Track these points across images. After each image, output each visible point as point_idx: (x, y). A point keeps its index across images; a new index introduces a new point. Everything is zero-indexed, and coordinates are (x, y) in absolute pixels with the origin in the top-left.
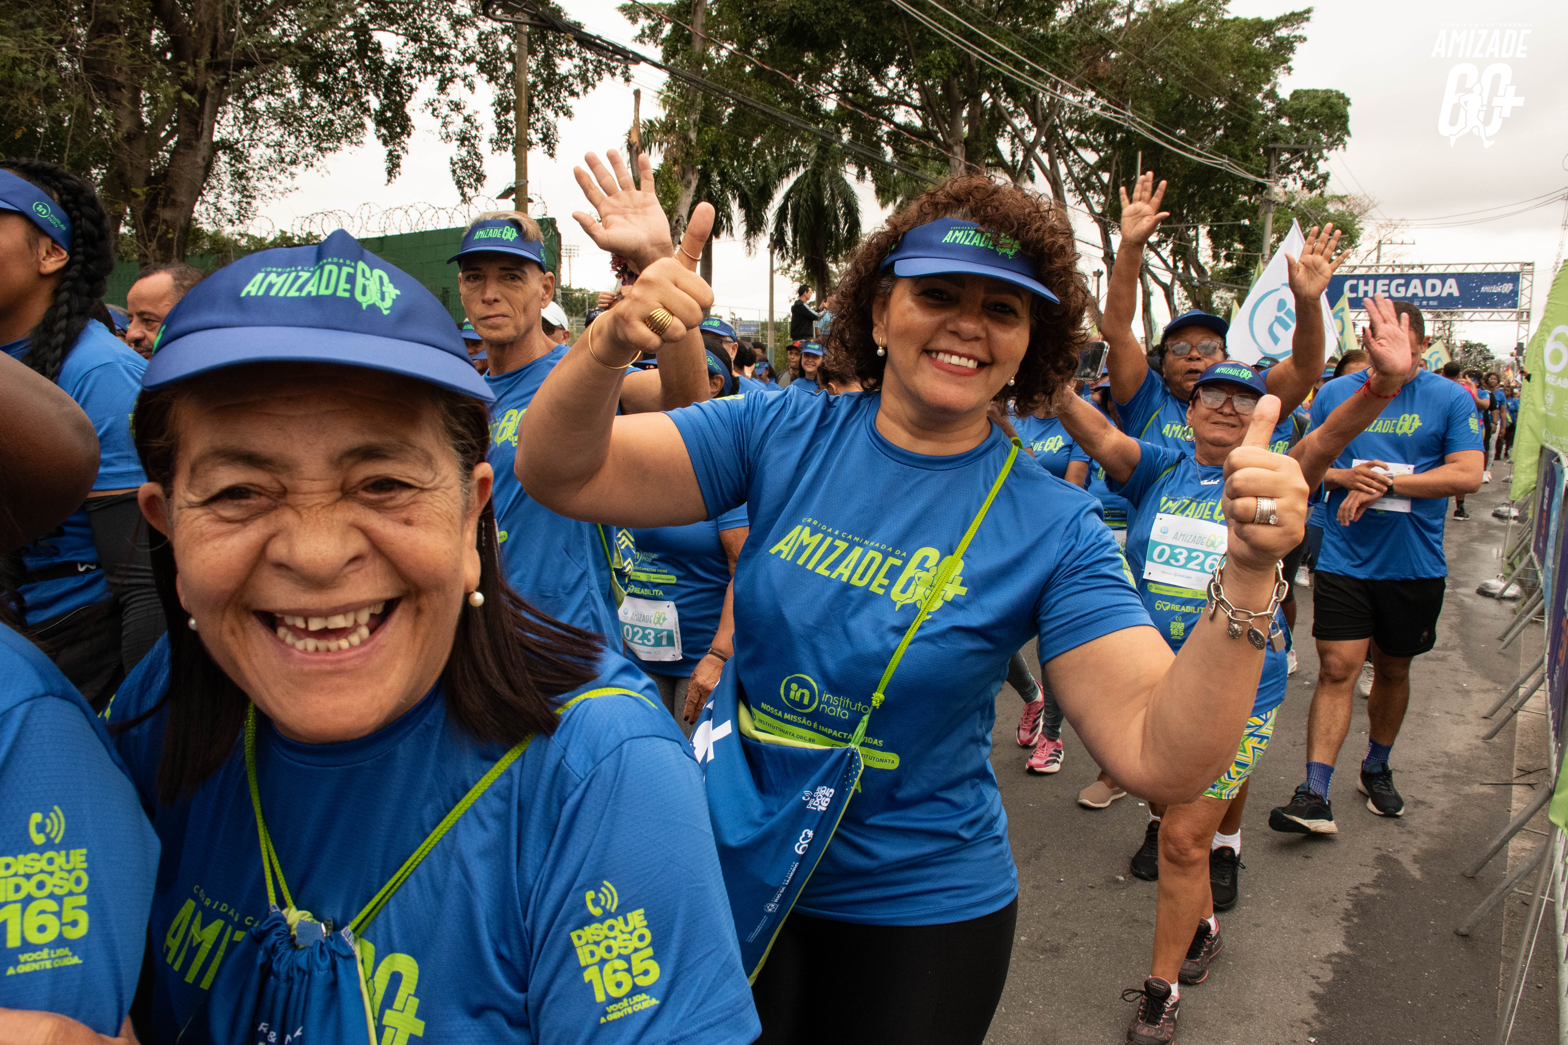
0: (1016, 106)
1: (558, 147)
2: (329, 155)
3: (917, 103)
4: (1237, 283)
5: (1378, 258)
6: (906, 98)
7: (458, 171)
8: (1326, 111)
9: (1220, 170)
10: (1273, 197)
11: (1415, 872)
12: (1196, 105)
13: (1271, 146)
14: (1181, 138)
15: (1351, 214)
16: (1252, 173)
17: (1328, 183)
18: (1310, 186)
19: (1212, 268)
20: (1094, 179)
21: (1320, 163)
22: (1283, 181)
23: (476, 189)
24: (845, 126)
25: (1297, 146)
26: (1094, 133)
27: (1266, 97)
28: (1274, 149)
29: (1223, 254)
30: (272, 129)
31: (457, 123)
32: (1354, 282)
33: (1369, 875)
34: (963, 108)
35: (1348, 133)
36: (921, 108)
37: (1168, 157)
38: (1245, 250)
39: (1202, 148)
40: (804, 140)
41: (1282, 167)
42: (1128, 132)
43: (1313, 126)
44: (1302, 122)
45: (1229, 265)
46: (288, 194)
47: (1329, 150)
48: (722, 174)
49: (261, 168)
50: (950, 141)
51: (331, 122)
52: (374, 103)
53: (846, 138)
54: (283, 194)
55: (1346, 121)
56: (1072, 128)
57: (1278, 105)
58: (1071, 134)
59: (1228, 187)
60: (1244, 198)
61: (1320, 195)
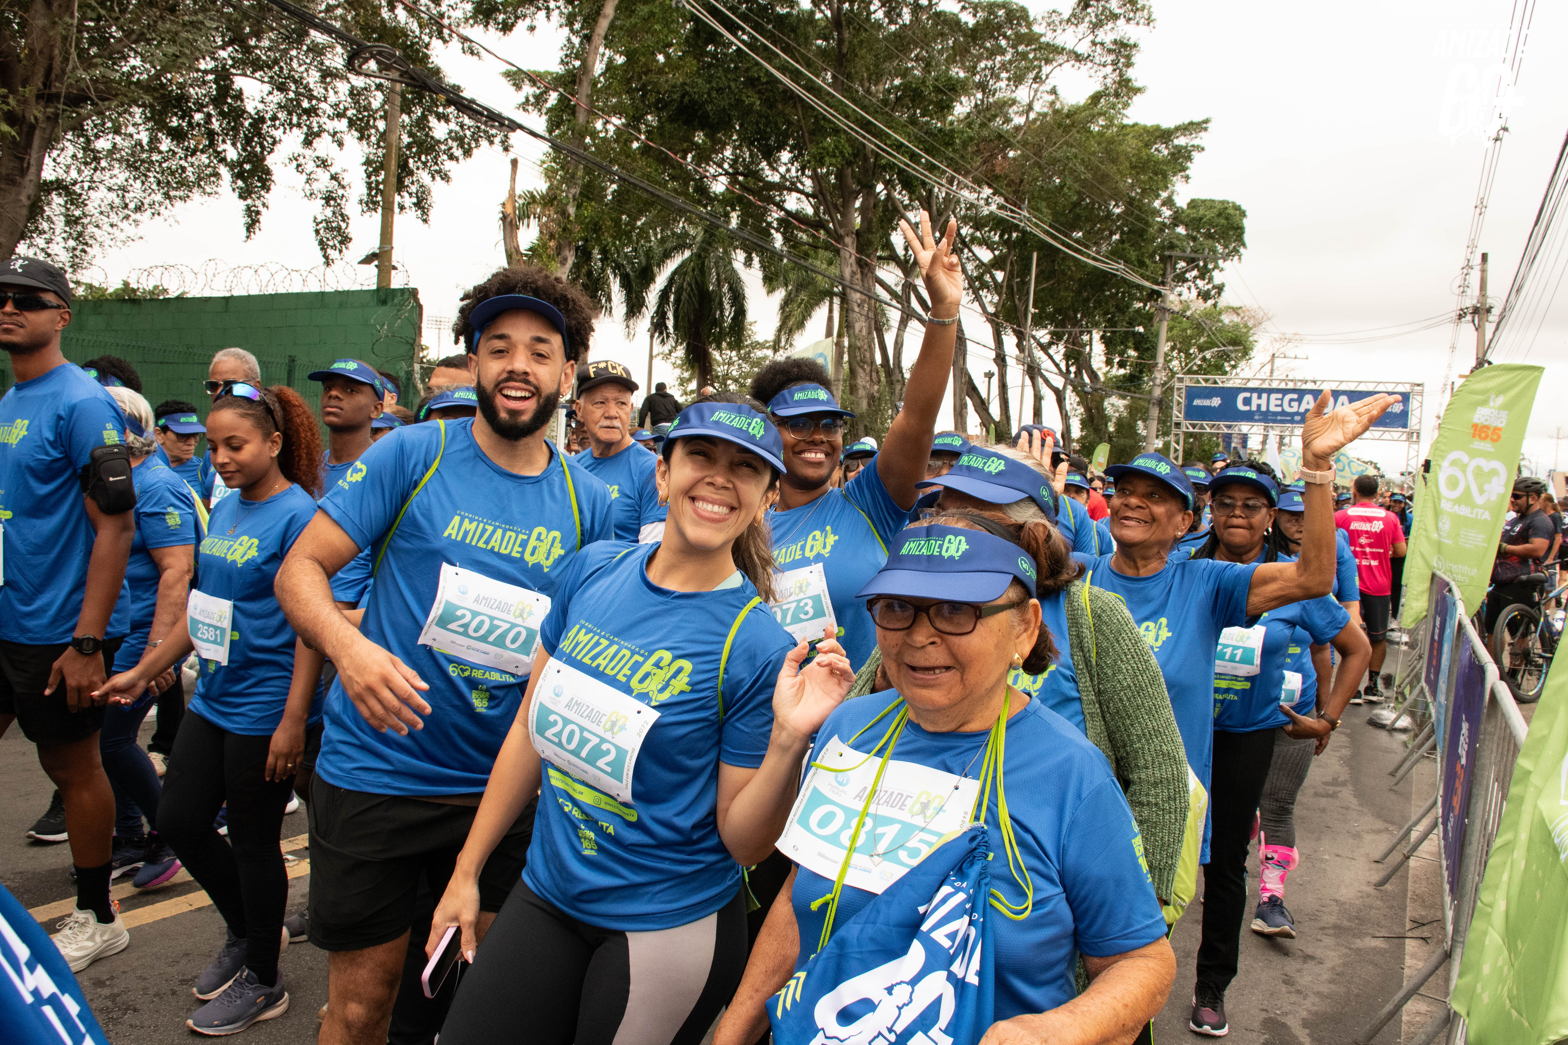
0: (911, 199)
1: (433, 214)
2: (178, 204)
3: (809, 190)
4: (1129, 391)
5: (1272, 372)
6: (799, 185)
7: (322, 232)
8: (1223, 221)
9: (1116, 275)
10: (1168, 305)
12: (1093, 208)
13: (1167, 253)
14: (1077, 241)
15: (1246, 326)
16: (1147, 280)
17: (1223, 294)
18: (1205, 296)
19: (1105, 374)
20: (987, 278)
21: (1216, 274)
22: (1178, 289)
23: (341, 251)
24: (734, 210)
25: (1193, 255)
26: (990, 231)
27: (1164, 204)
28: (1170, 257)
29: (1117, 360)
30: (116, 171)
31: (323, 182)
32: (1247, 395)
34: (856, 198)
35: (1244, 245)
36: (813, 196)
37: (1063, 259)
38: (1139, 357)
39: (1098, 253)
40: (690, 221)
41: (1178, 275)
42: (1024, 232)
43: (1209, 236)
44: (1199, 232)
45: (1122, 371)
46: (131, 242)
47: (1225, 261)
48: (604, 251)
49: (101, 213)
50: (841, 232)
51: (184, 169)
52: (232, 154)
53: (734, 222)
54: (124, 242)
55: (1243, 233)
56: (966, 224)
57: (1175, 212)
58: (965, 231)
59: (1123, 293)
60: (1138, 305)
61: (1215, 305)
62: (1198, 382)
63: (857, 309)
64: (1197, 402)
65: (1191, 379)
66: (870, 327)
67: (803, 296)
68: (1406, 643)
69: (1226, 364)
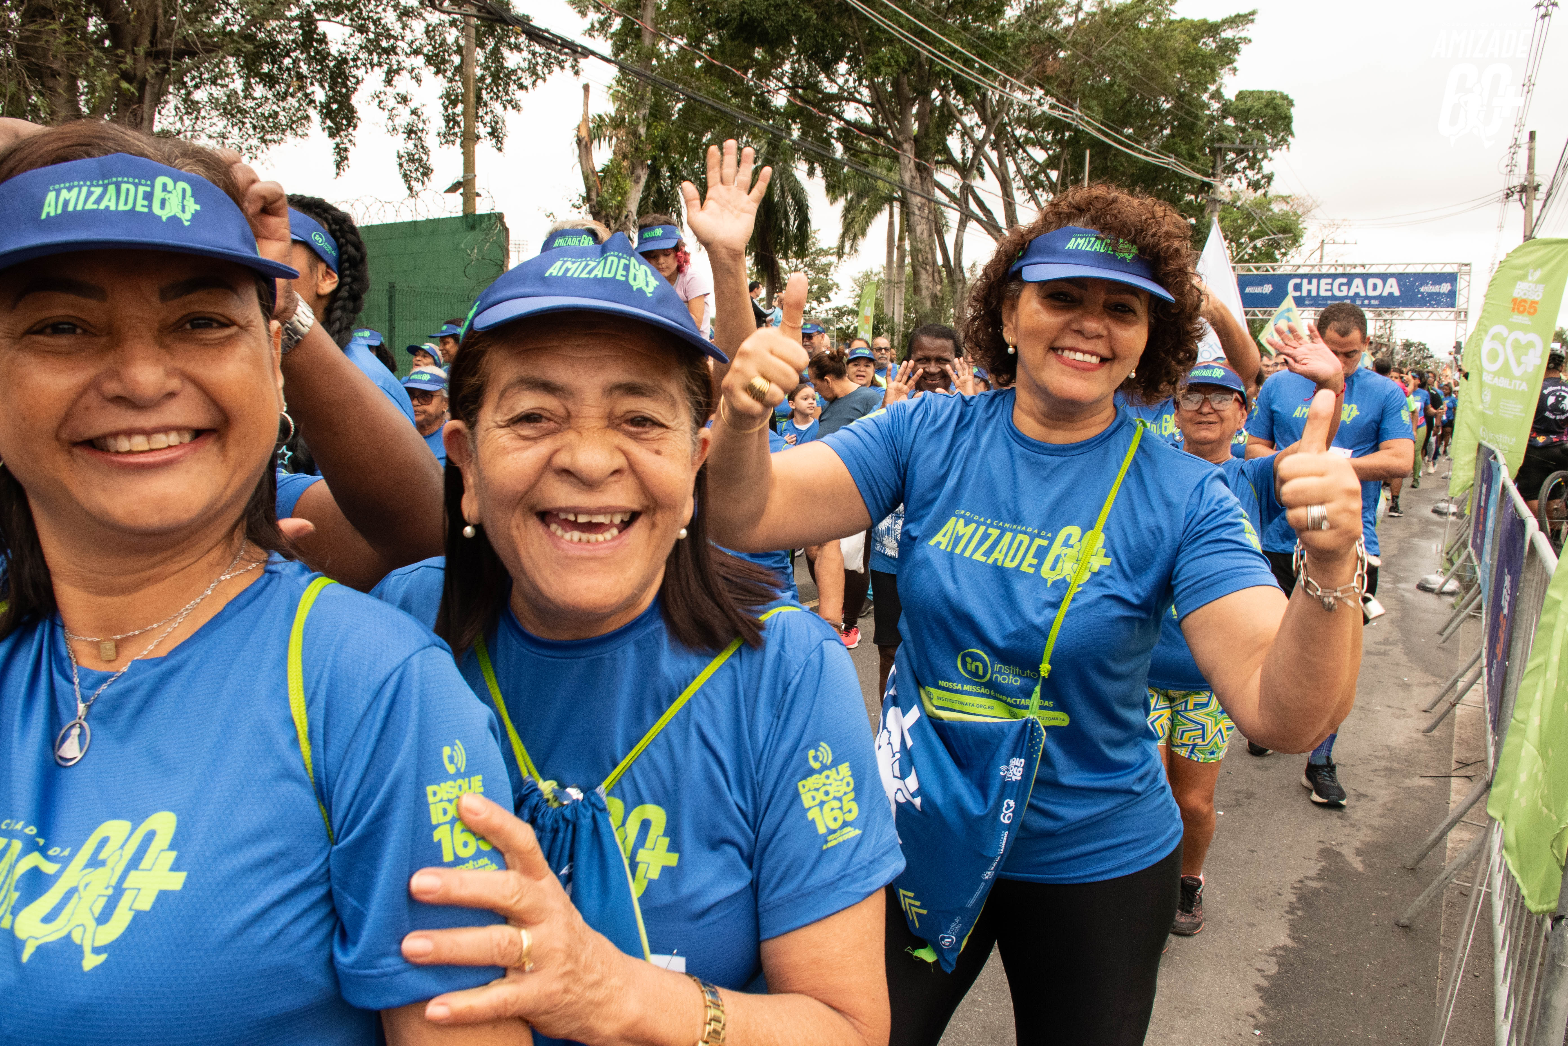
0: (966, 104)
1: (506, 141)
2: (274, 147)
3: (867, 100)
5: (1321, 258)
6: (856, 95)
7: (405, 164)
8: (1271, 112)
9: (1167, 169)
10: (1218, 197)
11: (1357, 864)
12: (1143, 105)
13: (1216, 145)
14: (1128, 137)
15: (1295, 214)
16: (1198, 173)
17: (1272, 183)
18: (1255, 186)
20: (1042, 177)
21: (1265, 163)
22: (1228, 180)
23: (423, 183)
24: (795, 122)
25: (1242, 146)
26: (1043, 132)
27: (1212, 97)
28: (1220, 149)
30: (215, 120)
31: (404, 116)
32: (1298, 281)
33: (1313, 868)
34: (913, 105)
35: (1292, 134)
36: (871, 105)
37: (1116, 155)
39: (1149, 147)
40: (754, 136)
41: (1228, 166)
42: (1077, 131)
43: (1257, 126)
44: (1247, 123)
47: (1274, 150)
48: (672, 169)
50: (900, 138)
51: (276, 113)
52: (320, 94)
53: (796, 134)
55: (1290, 122)
56: (1020, 126)
57: (1224, 105)
58: (1020, 132)
59: (1175, 186)
60: (1190, 197)
61: (1265, 195)
62: (1249, 270)
63: (917, 212)
64: (1249, 290)
65: (1242, 268)
66: (930, 230)
67: (865, 202)
68: (1454, 514)
69: (1277, 252)
